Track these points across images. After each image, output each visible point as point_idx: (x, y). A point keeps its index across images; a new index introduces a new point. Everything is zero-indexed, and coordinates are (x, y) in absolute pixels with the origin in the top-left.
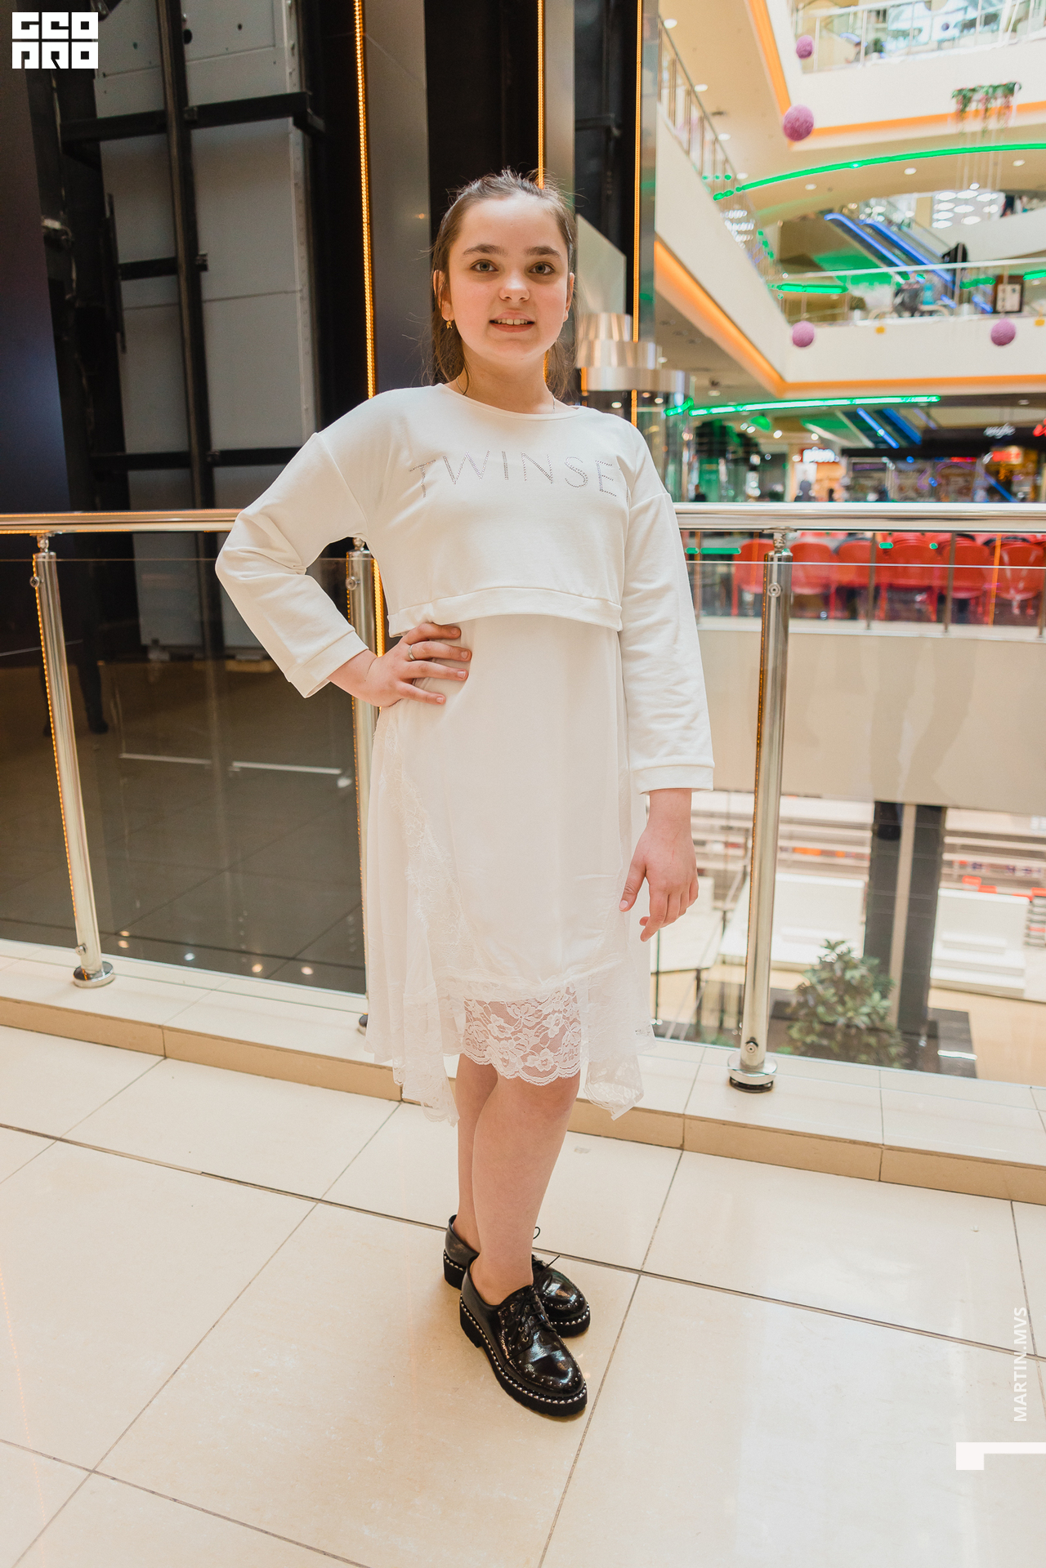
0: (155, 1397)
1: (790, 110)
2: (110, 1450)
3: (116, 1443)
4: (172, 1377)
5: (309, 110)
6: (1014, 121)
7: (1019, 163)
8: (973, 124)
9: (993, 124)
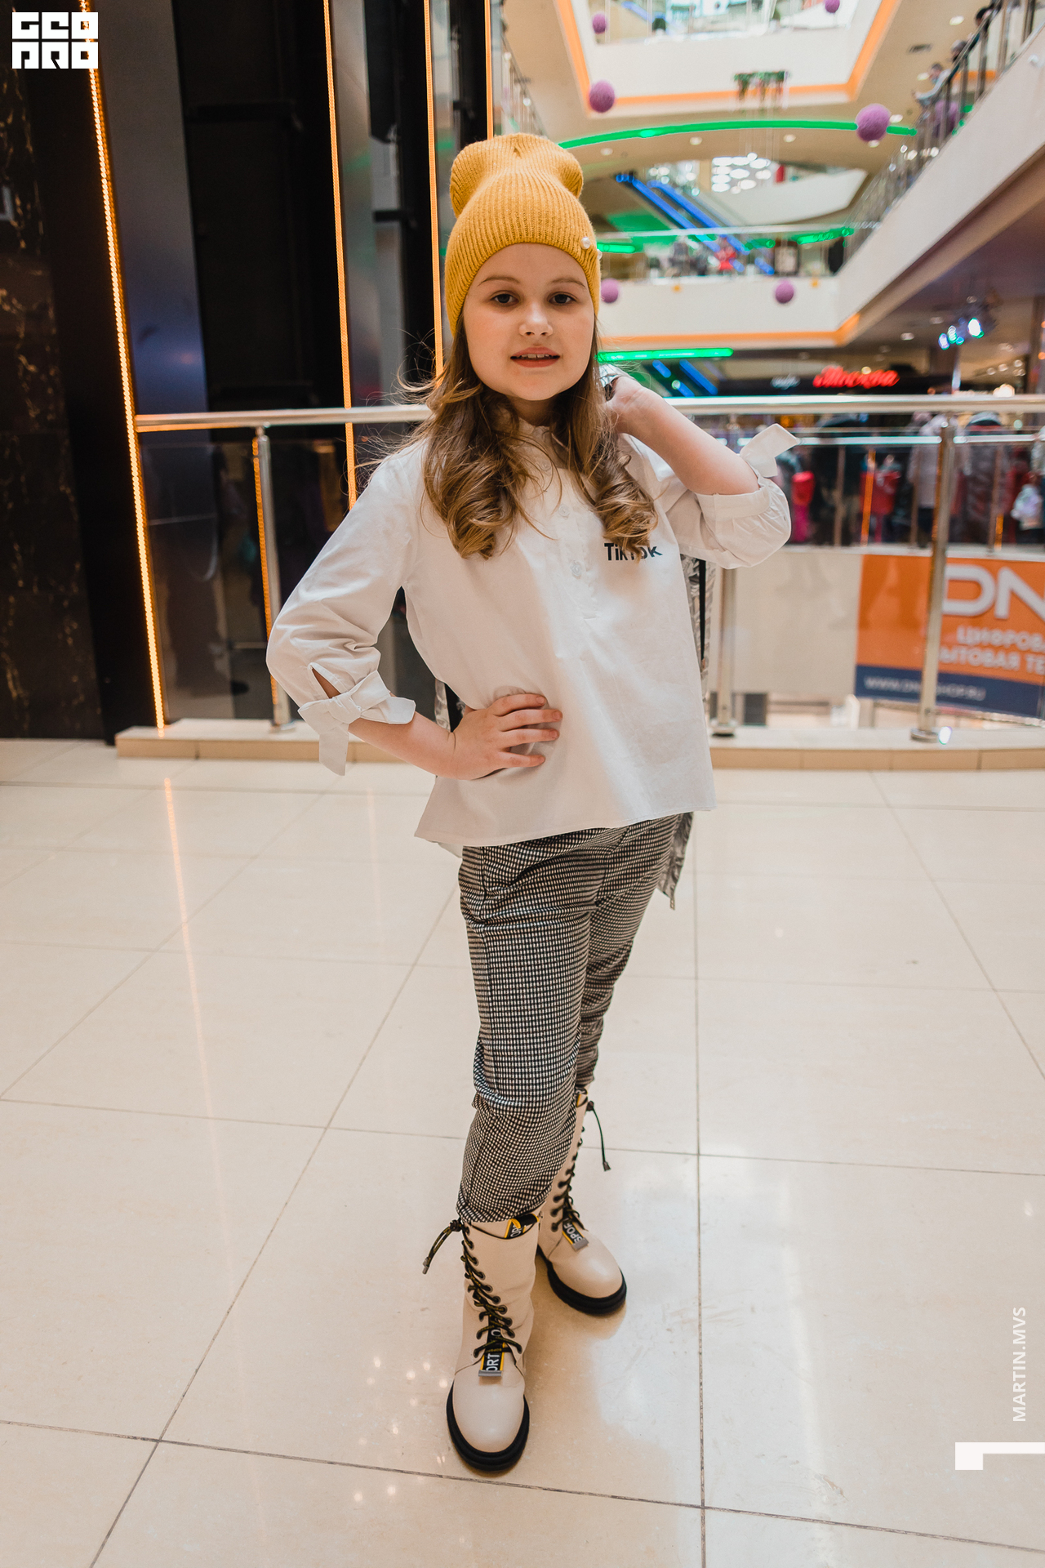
1: (592, 83)
5: (293, 116)
6: (786, 101)
7: (789, 138)
8: (752, 102)
9: (768, 103)
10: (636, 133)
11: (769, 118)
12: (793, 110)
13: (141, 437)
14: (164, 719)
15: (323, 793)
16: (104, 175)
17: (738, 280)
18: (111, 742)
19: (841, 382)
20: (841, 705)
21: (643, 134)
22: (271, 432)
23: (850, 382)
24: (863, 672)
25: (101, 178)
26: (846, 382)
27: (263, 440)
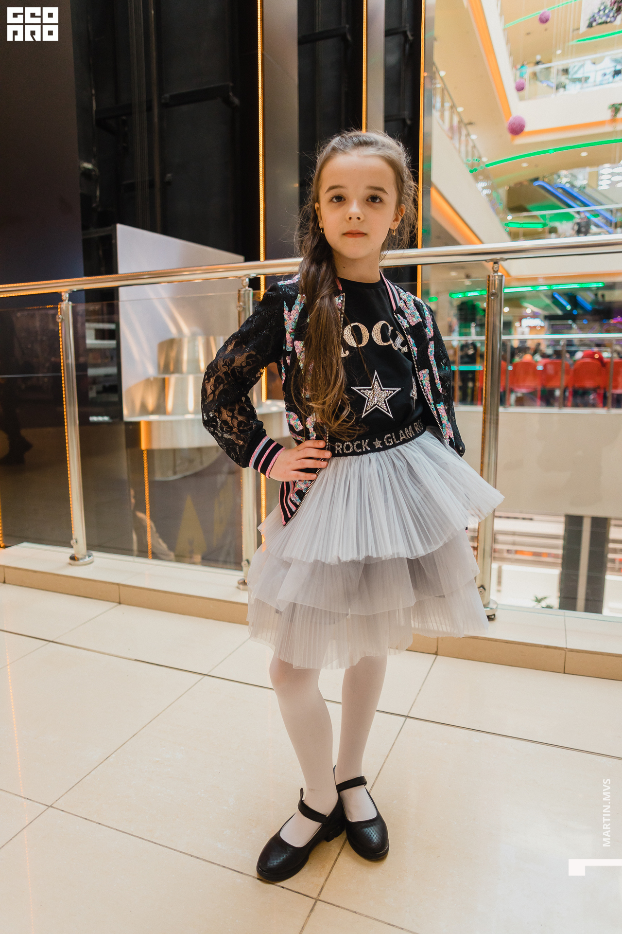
0: (93, 770)
1: (511, 119)
2: (62, 796)
3: (66, 793)
4: (104, 760)
5: (231, 94)
21: (549, 151)
27: (67, 303)
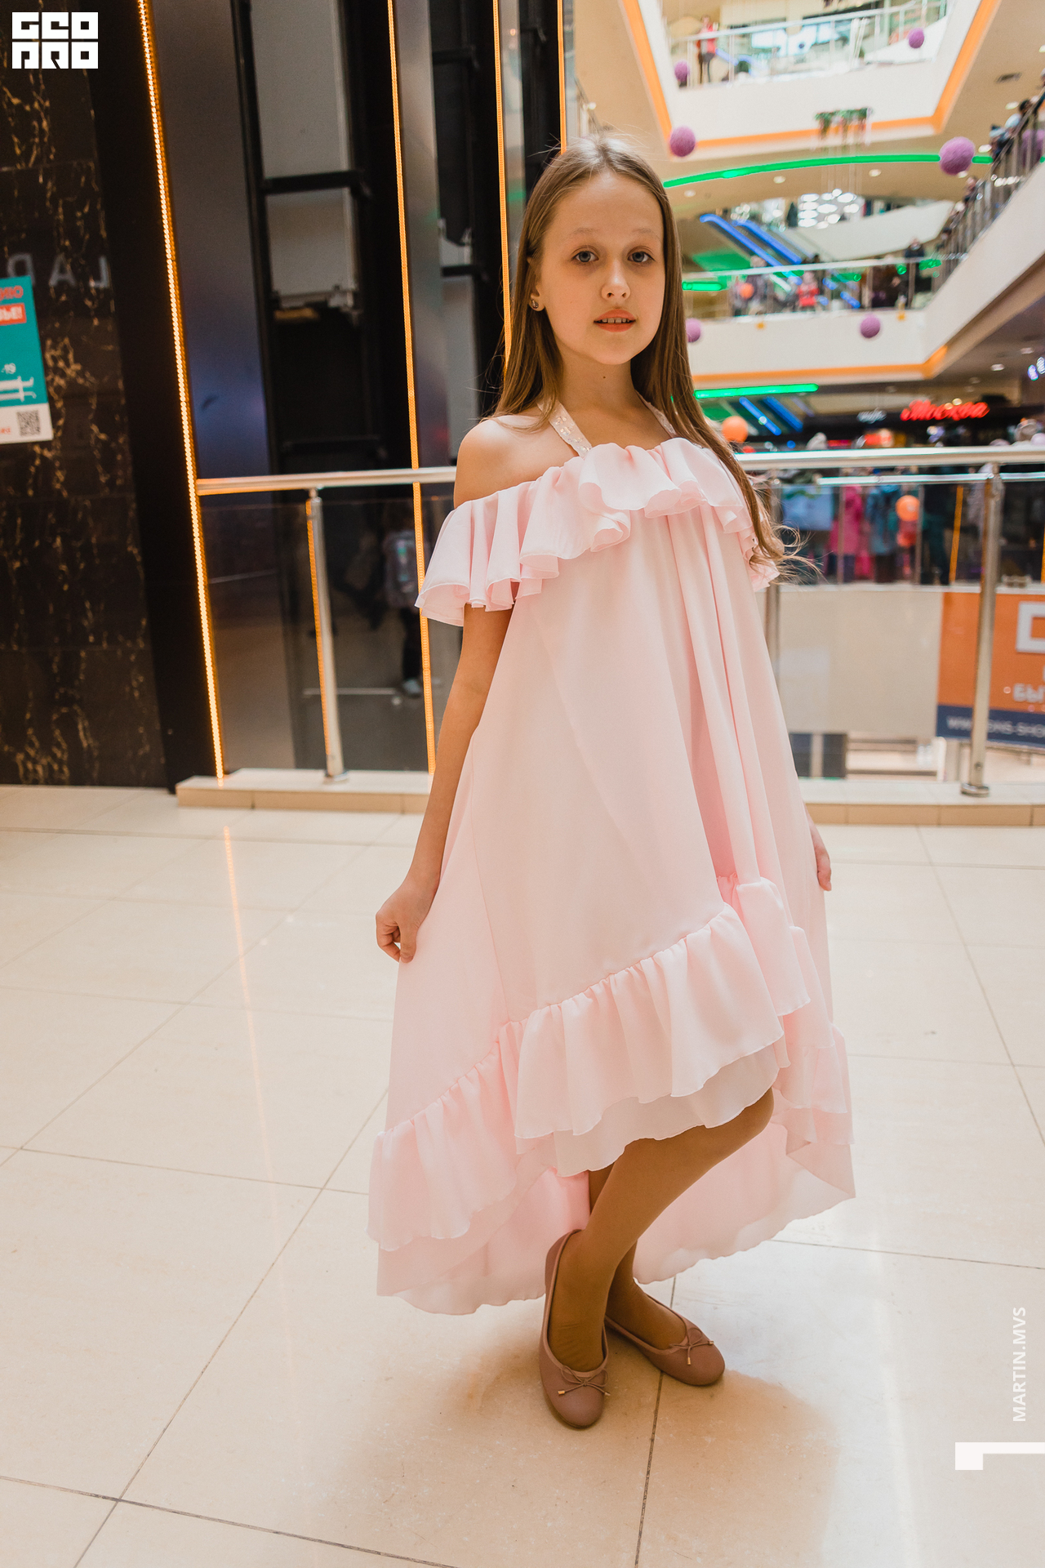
1: (673, 130)
5: (361, 183)
6: (869, 137)
7: (875, 173)
8: (833, 140)
9: (851, 140)
10: (719, 174)
11: (852, 154)
12: (875, 146)
13: (204, 501)
14: (223, 769)
15: (368, 845)
16: (169, 256)
17: (821, 316)
18: (173, 791)
19: (928, 415)
20: (927, 743)
21: (724, 175)
22: (324, 493)
23: (938, 415)
24: (945, 712)
25: (166, 259)
26: (935, 414)
27: (315, 502)
